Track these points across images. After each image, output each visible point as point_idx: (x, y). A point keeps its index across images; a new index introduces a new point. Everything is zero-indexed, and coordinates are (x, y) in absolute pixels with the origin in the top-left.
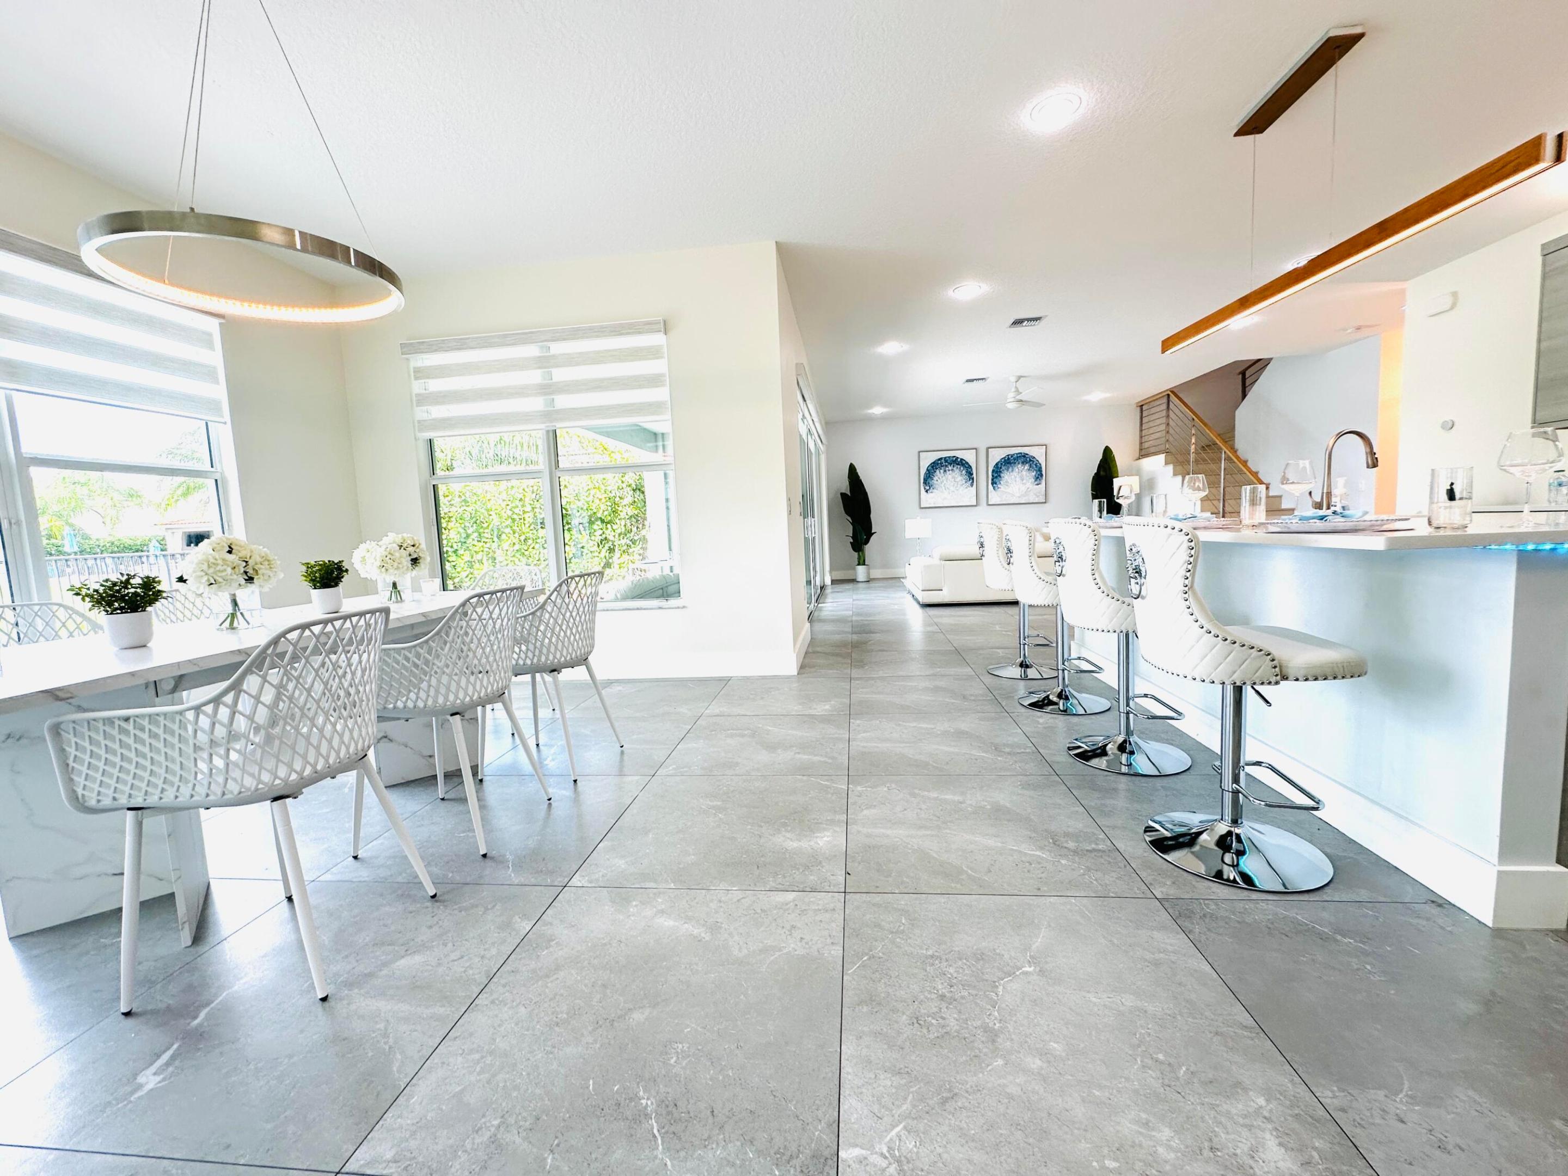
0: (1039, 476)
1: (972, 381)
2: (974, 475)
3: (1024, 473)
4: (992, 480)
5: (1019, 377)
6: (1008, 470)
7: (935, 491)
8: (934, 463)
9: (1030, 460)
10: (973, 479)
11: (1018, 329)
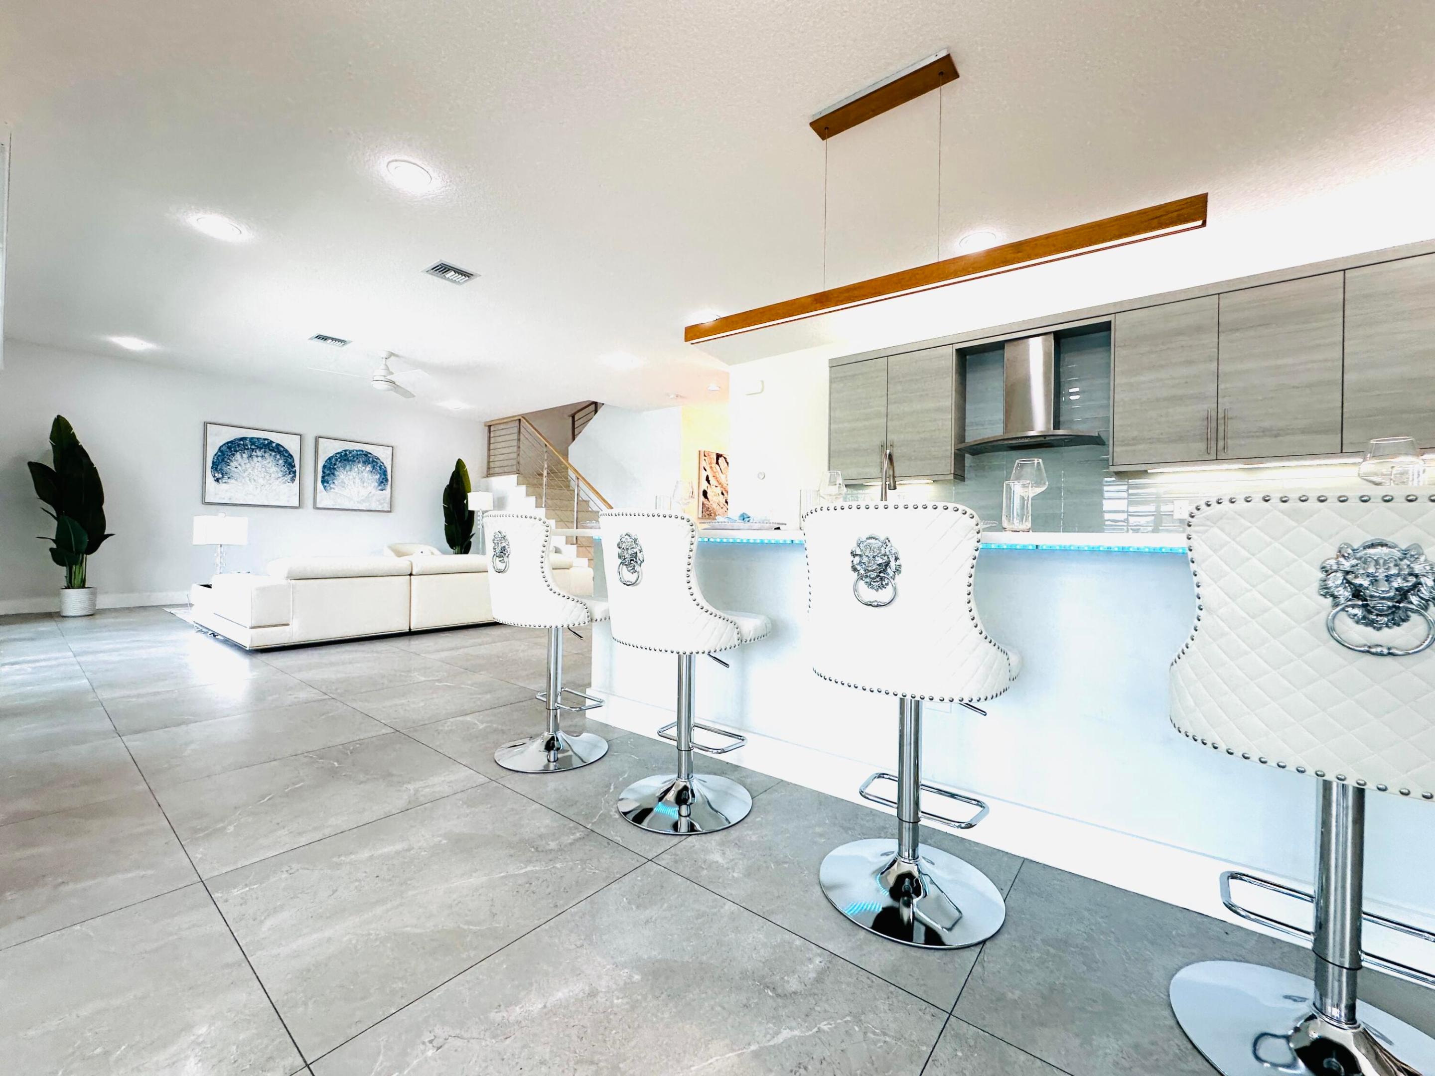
0: (383, 480)
1: (325, 338)
2: (297, 468)
3: (366, 475)
4: (323, 477)
5: (392, 354)
6: (344, 468)
7: (232, 481)
8: (231, 442)
9: (373, 461)
10: (295, 472)
11: (436, 280)
